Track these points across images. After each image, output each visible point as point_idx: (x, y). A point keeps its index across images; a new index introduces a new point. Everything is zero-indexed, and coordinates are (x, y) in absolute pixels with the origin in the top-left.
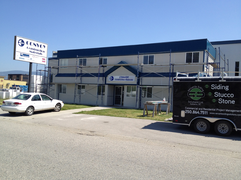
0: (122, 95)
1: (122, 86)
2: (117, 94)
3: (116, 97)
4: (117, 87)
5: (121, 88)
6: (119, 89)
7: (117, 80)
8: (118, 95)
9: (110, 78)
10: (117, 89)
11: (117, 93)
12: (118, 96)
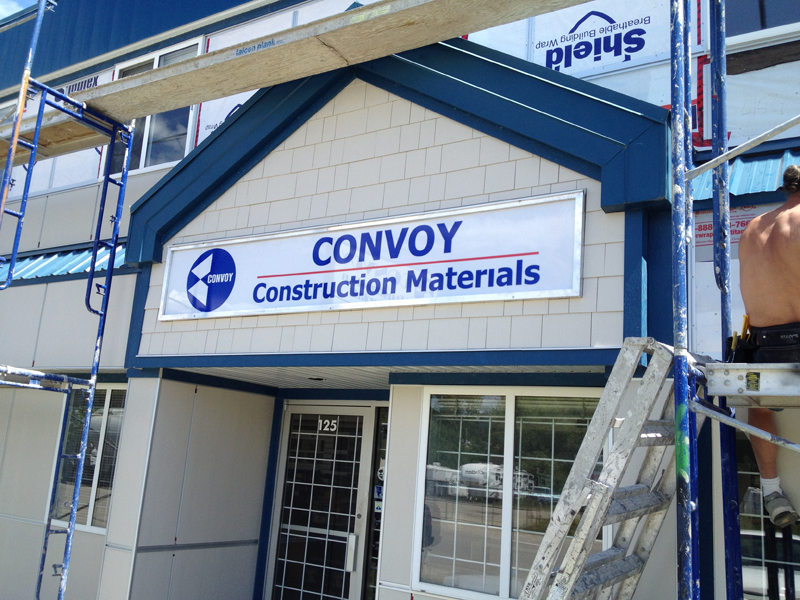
0: (361, 525)
1: (366, 411)
2: (300, 519)
3: (292, 546)
4: (310, 422)
5: (350, 425)
6: (326, 444)
7: (277, 294)
8: (319, 522)
9: (192, 280)
10: (307, 446)
11: (302, 497)
12: (316, 547)
